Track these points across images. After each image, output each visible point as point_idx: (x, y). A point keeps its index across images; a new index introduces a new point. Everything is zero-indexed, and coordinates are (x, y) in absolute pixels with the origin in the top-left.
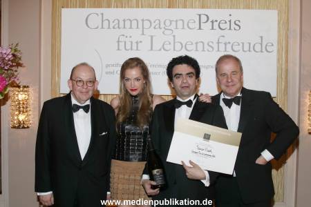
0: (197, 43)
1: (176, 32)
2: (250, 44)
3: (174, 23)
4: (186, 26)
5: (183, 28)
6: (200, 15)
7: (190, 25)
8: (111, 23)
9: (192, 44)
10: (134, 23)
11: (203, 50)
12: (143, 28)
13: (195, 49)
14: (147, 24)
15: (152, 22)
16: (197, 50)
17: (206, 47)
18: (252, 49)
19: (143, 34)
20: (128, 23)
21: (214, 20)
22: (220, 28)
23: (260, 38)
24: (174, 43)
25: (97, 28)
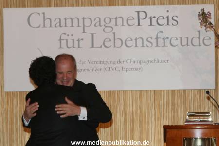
0: (136, 39)
1: (115, 29)
2: (187, 38)
3: (113, 21)
4: (125, 23)
5: (123, 25)
6: (138, 12)
7: (130, 22)
8: (53, 21)
9: (132, 40)
10: (75, 22)
11: (143, 46)
12: (84, 26)
13: (135, 45)
14: (87, 22)
15: (93, 20)
16: (136, 46)
17: (145, 43)
18: (190, 43)
19: (84, 32)
20: (69, 21)
21: (152, 16)
22: (158, 23)
23: (198, 33)
24: (115, 39)
25: (39, 27)
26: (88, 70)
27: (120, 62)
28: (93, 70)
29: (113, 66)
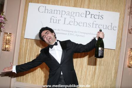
0: (84, 23)
2: (106, 26)
3: (75, 14)
4: (80, 15)
6: (86, 11)
7: (82, 15)
8: (49, 11)
9: (82, 23)
10: (58, 12)
11: (86, 26)
12: (62, 14)
14: (64, 13)
15: (66, 12)
16: (83, 26)
17: (88, 24)
18: (107, 28)
19: (62, 17)
20: (56, 11)
21: (92, 14)
22: (94, 17)
23: (111, 24)
24: (74, 22)
25: (43, 12)
26: (61, 33)
27: (75, 32)
28: (63, 34)
29: (72, 33)
